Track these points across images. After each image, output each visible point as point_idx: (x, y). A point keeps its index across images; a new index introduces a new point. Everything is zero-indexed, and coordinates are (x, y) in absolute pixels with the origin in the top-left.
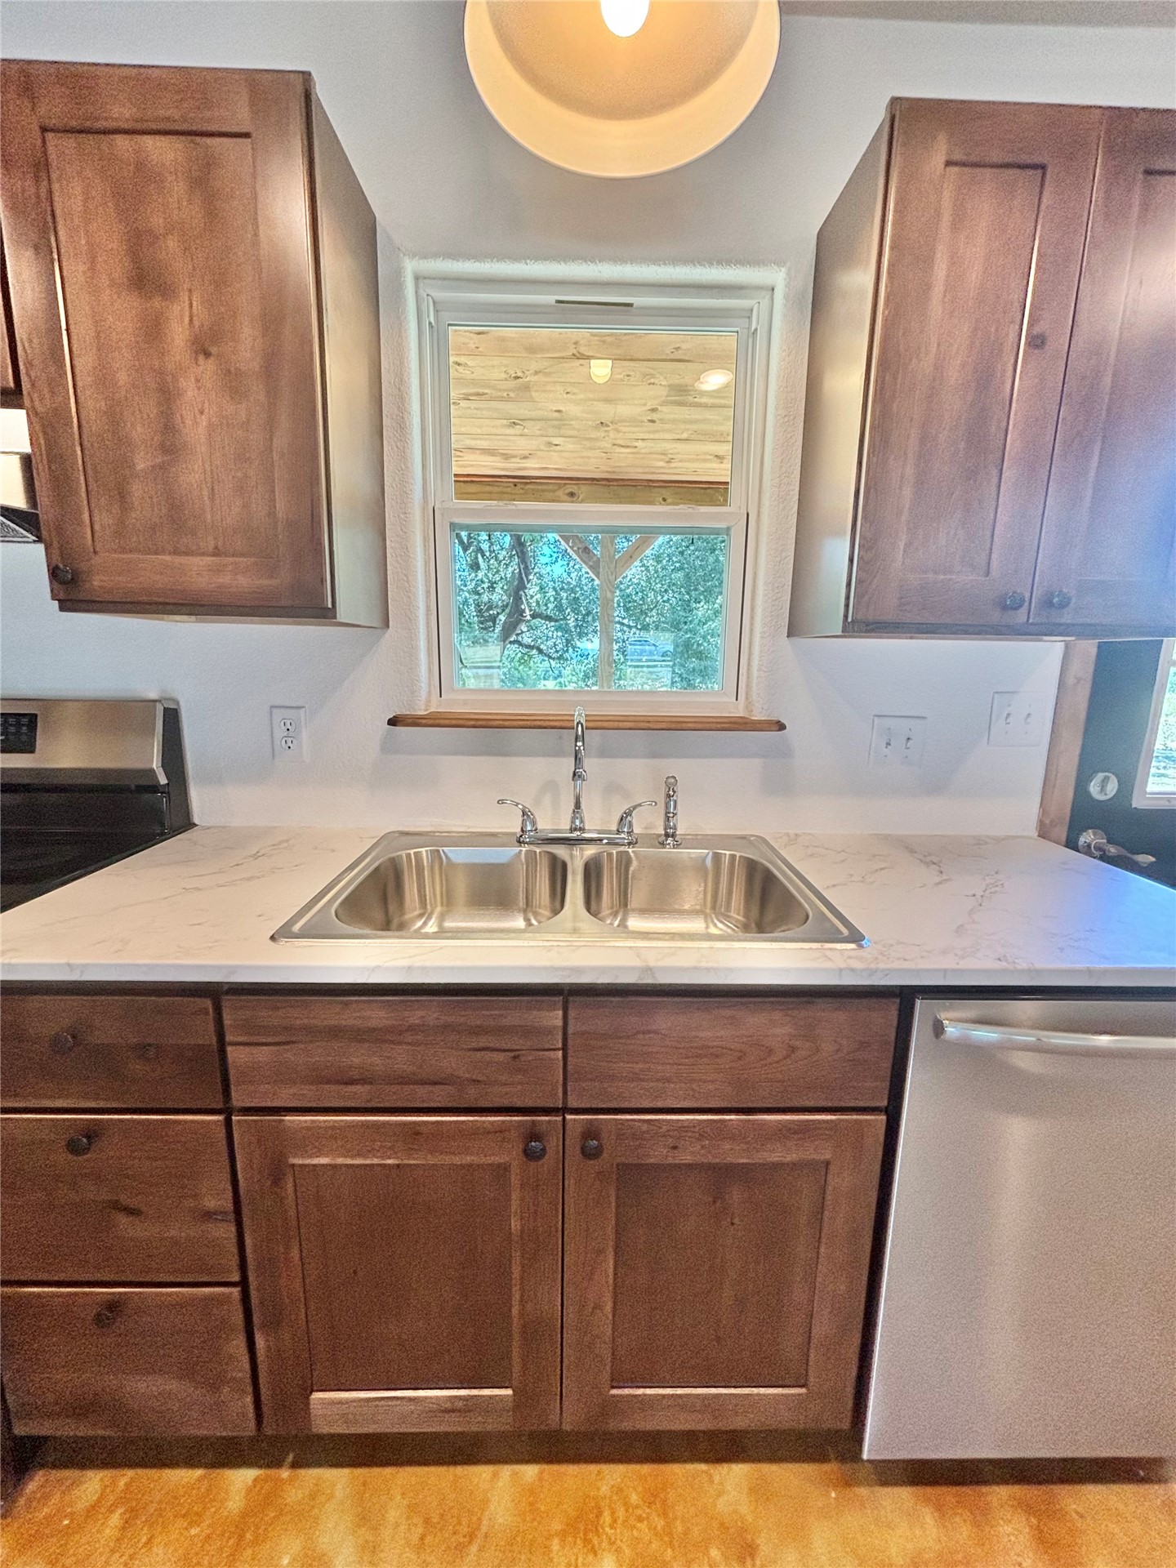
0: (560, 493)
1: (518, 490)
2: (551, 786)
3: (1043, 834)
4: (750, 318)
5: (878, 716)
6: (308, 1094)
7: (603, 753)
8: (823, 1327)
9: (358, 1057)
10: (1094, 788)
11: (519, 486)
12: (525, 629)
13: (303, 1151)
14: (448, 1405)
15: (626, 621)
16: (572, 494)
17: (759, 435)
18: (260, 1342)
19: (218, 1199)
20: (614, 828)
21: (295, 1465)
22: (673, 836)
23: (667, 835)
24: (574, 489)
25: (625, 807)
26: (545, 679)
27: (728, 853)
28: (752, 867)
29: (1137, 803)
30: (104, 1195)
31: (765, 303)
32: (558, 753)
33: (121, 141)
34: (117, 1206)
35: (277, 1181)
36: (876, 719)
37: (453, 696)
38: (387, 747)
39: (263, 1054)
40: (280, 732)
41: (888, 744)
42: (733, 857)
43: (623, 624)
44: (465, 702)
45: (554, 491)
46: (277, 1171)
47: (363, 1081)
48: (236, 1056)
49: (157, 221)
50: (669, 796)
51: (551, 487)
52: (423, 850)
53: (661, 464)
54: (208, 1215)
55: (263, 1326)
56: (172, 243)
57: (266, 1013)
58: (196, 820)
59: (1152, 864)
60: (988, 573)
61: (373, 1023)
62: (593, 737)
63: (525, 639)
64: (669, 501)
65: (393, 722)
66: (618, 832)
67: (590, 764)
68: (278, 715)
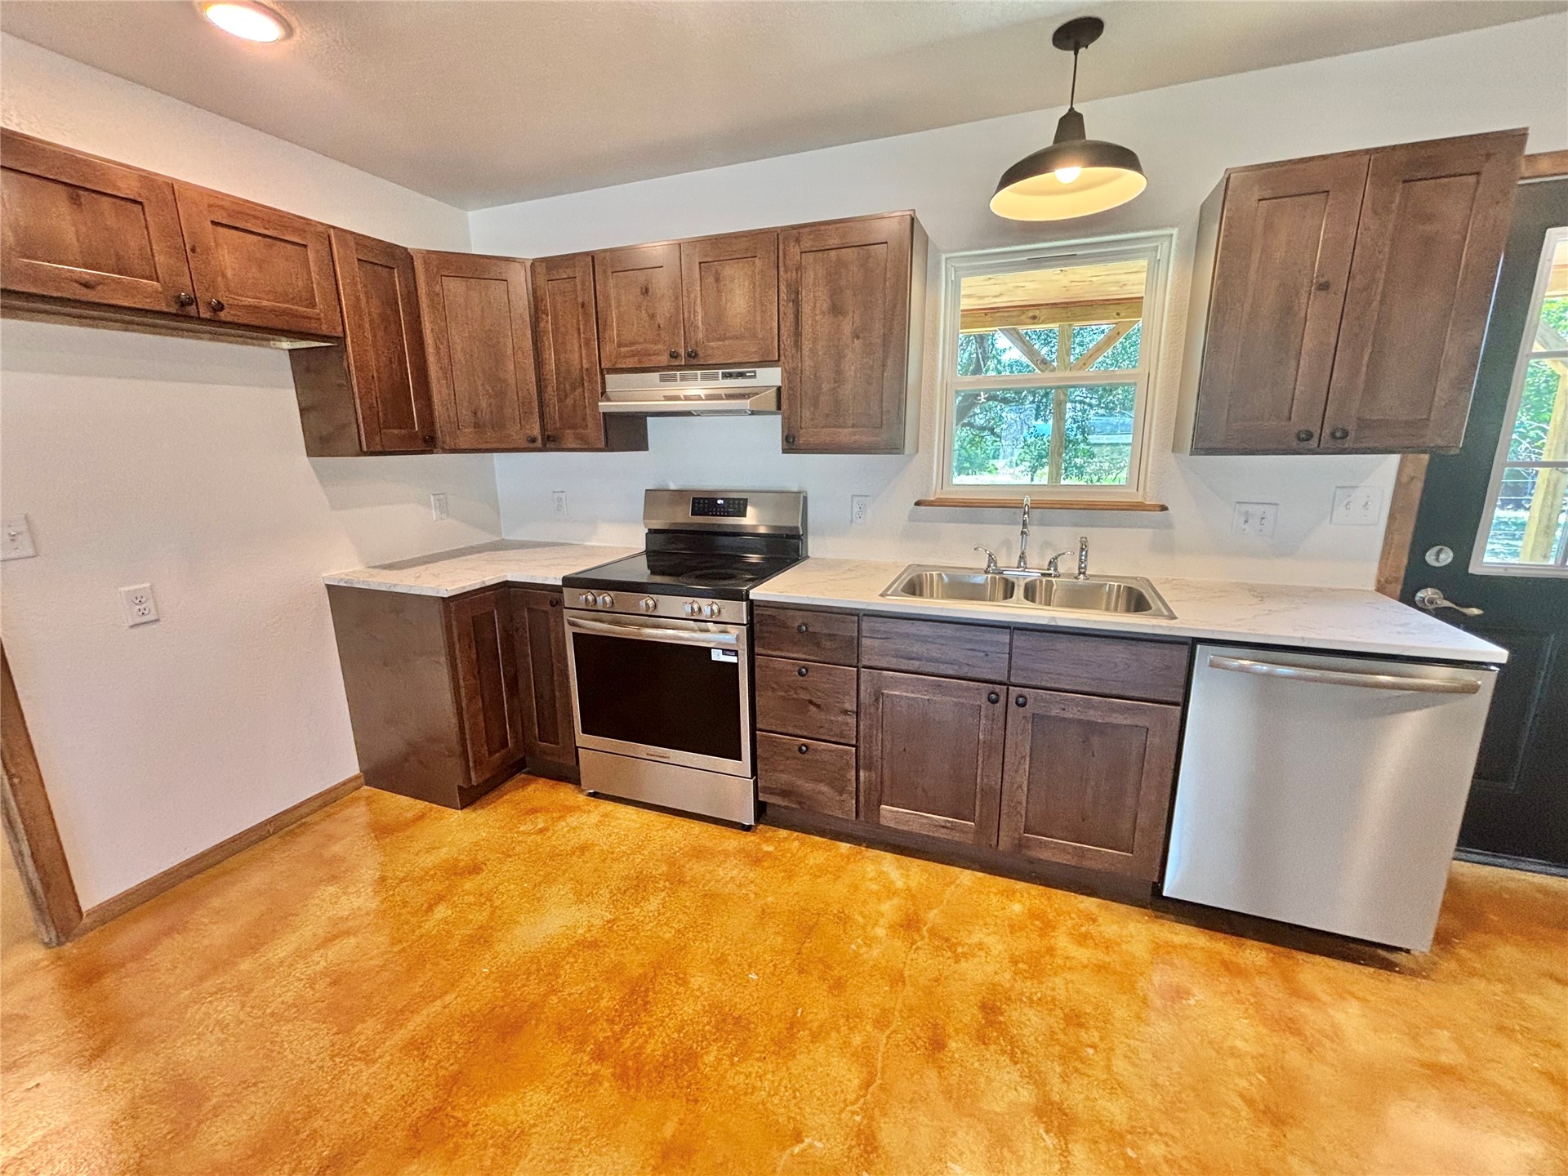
0: (1023, 317)
1: (988, 318)
2: (1007, 543)
3: (1381, 588)
4: (1157, 251)
5: (1239, 503)
6: (893, 663)
7: (1042, 523)
8: (1143, 820)
9: (917, 648)
10: (1430, 557)
11: (989, 315)
12: (978, 411)
13: (887, 687)
14: (943, 824)
15: (1088, 400)
16: (1034, 317)
17: (1160, 316)
18: (862, 773)
19: (850, 705)
20: (1046, 567)
21: (867, 847)
22: (1084, 573)
23: (1080, 573)
24: (1037, 313)
25: (1054, 555)
26: (994, 458)
27: (1116, 584)
28: (1130, 590)
29: (1474, 569)
30: (807, 697)
31: (1166, 244)
32: (1015, 523)
33: (833, 253)
34: (811, 702)
35: (877, 700)
36: (1238, 505)
37: (949, 489)
38: (912, 518)
39: (877, 643)
40: (856, 509)
41: (1246, 521)
42: (1119, 586)
43: (1084, 403)
44: (956, 492)
45: (1019, 316)
46: (878, 695)
47: (918, 659)
48: (865, 642)
49: (843, 283)
50: (1082, 549)
51: (1014, 314)
52: (934, 573)
53: (1115, 289)
54: (845, 712)
55: (864, 769)
56: (849, 293)
57: (881, 625)
58: (809, 554)
59: (1479, 616)
60: (1290, 419)
61: (924, 633)
62: (1036, 513)
63: (977, 420)
64: (1122, 314)
65: (918, 504)
66: (1048, 569)
67: (1032, 530)
68: (856, 500)
